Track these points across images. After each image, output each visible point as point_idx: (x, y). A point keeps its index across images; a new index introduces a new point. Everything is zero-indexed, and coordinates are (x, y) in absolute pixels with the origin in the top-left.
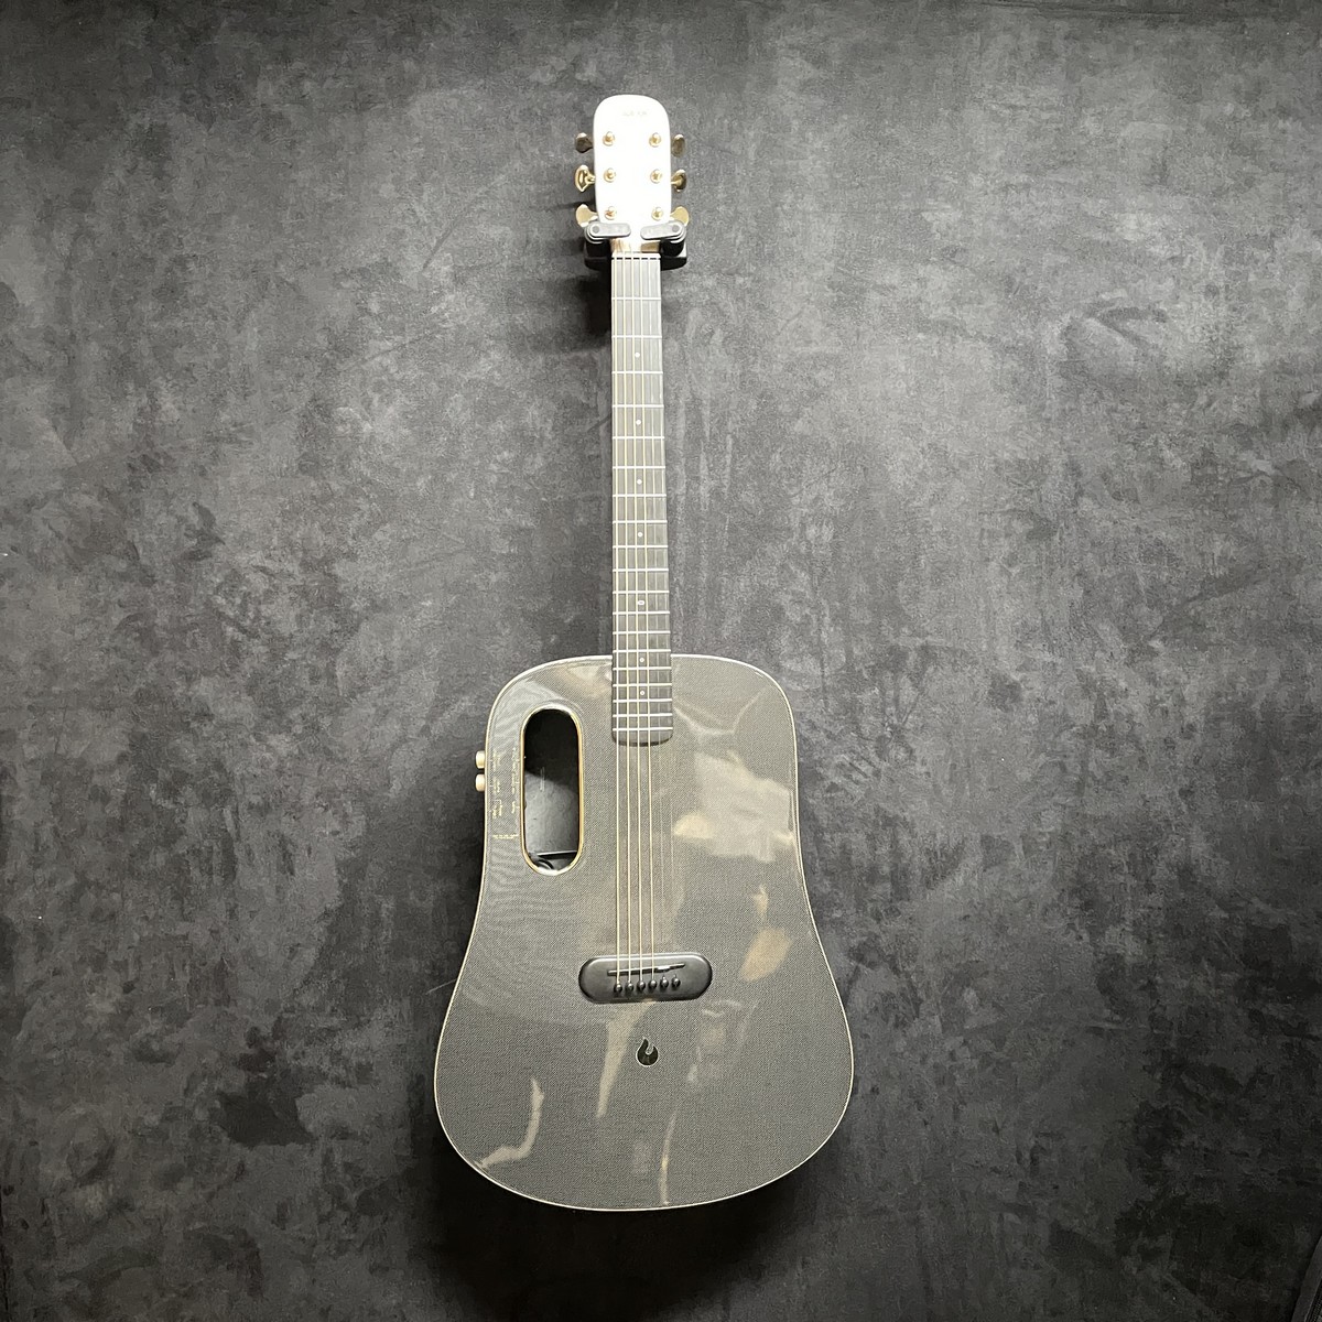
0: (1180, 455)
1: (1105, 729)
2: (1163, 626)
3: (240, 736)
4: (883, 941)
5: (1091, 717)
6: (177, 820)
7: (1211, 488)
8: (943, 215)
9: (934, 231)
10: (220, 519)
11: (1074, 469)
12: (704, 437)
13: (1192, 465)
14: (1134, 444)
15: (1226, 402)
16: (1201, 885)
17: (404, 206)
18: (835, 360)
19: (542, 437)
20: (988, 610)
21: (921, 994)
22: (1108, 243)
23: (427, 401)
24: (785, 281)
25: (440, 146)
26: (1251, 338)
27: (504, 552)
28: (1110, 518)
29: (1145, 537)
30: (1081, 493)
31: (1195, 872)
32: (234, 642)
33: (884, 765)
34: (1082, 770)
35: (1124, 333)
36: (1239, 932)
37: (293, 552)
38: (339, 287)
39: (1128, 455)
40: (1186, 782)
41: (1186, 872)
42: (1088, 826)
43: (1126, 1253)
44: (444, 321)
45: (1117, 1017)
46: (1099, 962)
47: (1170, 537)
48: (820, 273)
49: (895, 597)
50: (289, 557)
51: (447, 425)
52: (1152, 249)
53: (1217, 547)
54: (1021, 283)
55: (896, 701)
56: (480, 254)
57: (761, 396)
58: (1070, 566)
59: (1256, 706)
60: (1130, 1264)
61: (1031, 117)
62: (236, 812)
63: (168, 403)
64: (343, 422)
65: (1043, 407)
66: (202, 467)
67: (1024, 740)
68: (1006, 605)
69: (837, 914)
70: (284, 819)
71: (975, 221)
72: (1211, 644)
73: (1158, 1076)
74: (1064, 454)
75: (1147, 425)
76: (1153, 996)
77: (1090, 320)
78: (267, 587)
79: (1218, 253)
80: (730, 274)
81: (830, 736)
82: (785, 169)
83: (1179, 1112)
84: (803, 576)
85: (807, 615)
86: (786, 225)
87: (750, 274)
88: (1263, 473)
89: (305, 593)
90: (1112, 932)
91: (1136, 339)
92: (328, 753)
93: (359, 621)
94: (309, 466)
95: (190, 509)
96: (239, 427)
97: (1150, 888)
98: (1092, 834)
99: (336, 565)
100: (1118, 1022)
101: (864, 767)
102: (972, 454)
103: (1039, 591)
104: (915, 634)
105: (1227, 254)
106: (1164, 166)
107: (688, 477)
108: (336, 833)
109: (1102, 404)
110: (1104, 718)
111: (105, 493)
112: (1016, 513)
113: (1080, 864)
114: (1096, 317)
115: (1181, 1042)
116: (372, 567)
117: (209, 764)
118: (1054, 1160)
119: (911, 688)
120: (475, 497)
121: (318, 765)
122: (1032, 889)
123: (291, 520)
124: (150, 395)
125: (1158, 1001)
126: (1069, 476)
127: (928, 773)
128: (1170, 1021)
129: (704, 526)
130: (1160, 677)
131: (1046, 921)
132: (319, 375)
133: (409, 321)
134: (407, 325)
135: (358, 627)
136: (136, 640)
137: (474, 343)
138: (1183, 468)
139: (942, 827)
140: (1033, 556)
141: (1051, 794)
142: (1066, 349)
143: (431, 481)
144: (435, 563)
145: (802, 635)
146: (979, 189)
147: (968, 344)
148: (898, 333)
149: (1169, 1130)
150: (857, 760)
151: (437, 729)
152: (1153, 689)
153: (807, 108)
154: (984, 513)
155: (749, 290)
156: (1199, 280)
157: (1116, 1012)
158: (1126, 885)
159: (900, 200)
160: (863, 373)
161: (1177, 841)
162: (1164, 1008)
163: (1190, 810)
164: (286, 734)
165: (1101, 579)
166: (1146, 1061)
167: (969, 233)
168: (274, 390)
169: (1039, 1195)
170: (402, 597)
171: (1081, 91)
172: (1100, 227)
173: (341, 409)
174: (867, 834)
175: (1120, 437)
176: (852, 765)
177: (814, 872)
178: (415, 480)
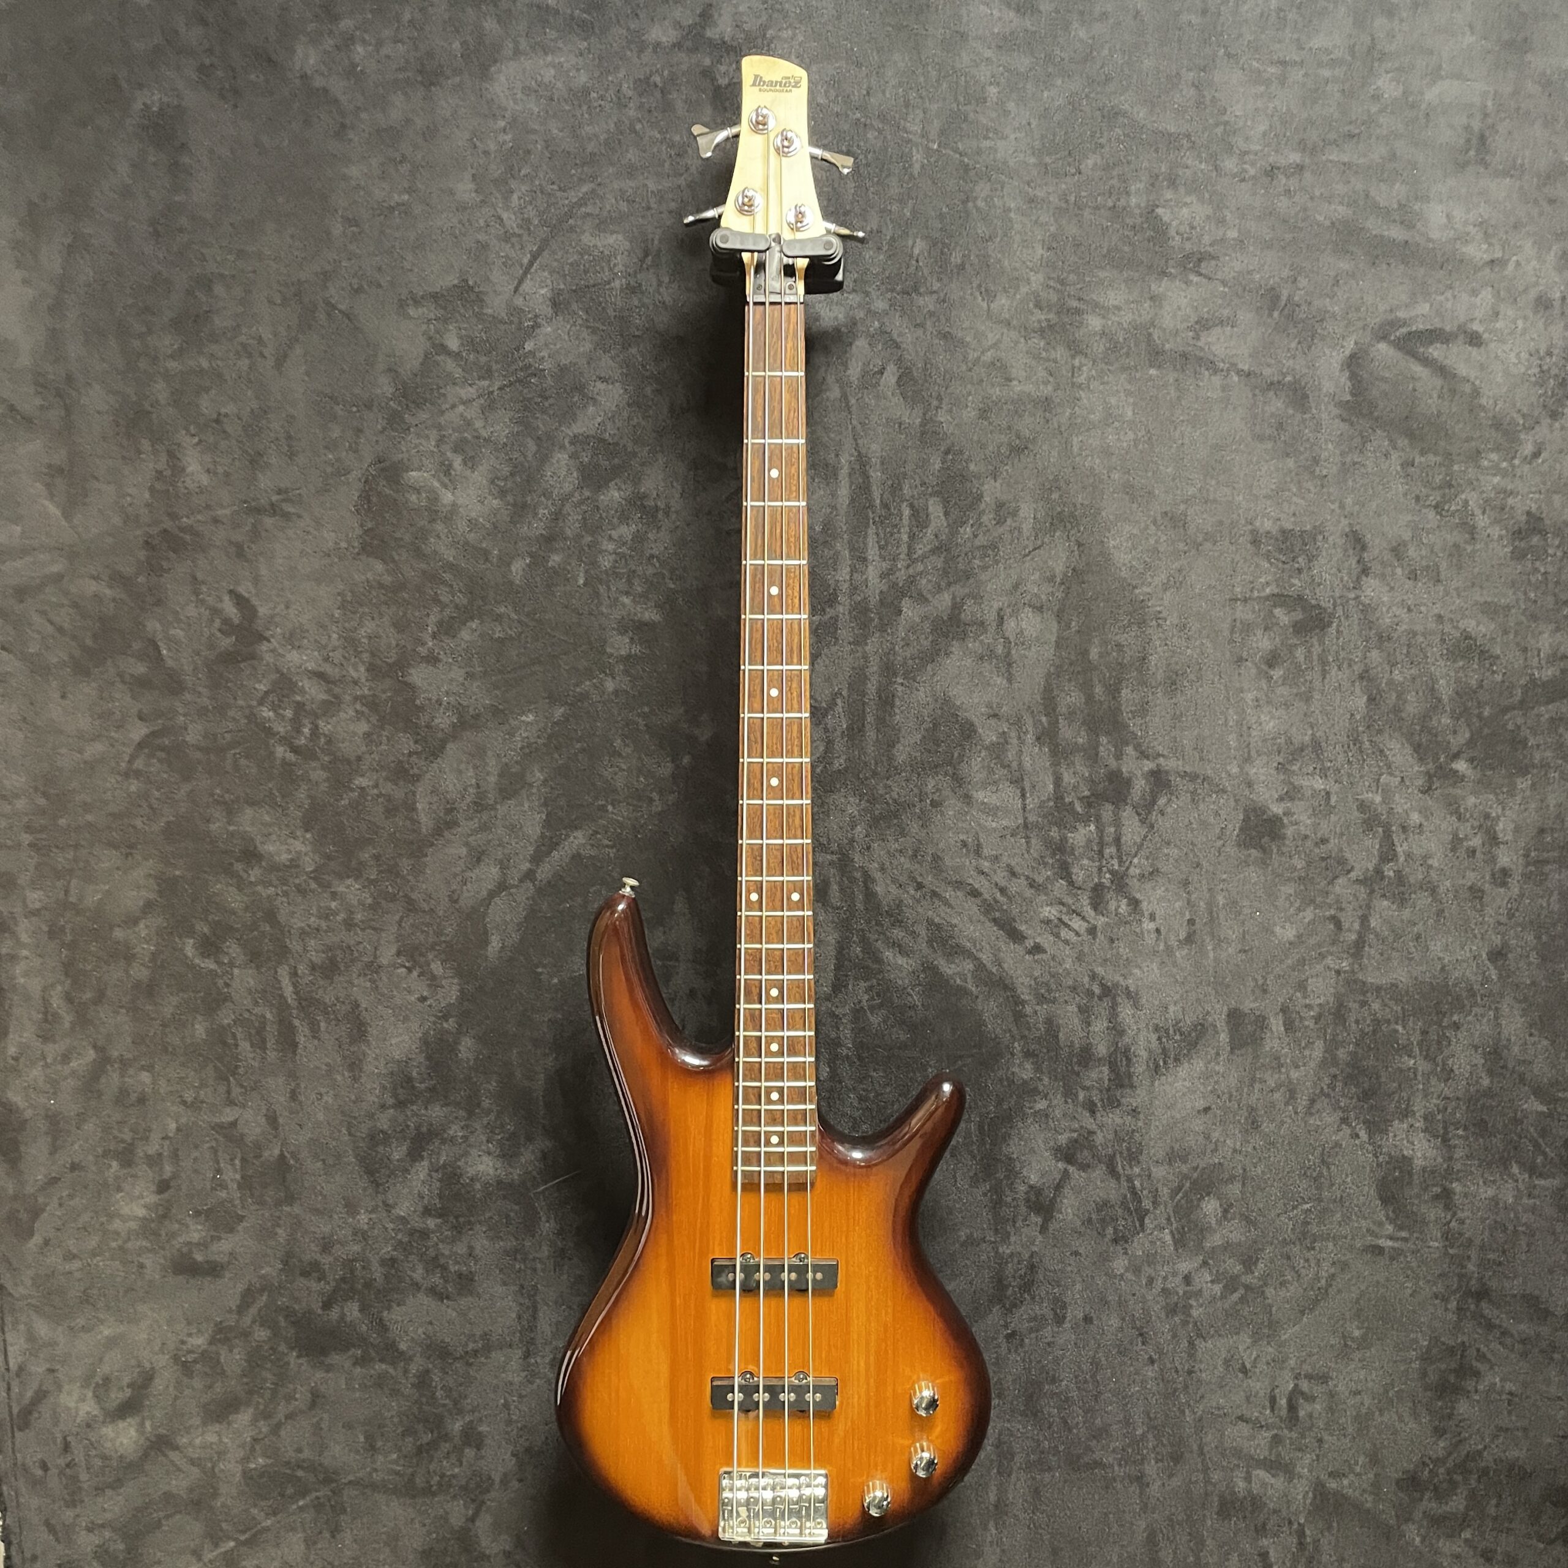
0: (1499, 522)
1: (1391, 874)
2: (1471, 743)
3: (297, 881)
4: (1099, 1138)
5: (1375, 860)
6: (220, 983)
7: (1538, 564)
8: (1185, 211)
9: (1174, 234)
10: (263, 611)
11: (1357, 541)
12: (871, 506)
13: (1514, 533)
14: (1436, 507)
15: (1561, 451)
16: (1513, 1072)
17: (488, 213)
18: (1046, 404)
19: (668, 506)
20: (1238, 723)
21: (1147, 1204)
22: (1406, 242)
23: (521, 463)
24: (979, 299)
25: (534, 131)
27: (623, 653)
28: (1402, 604)
29: (1448, 628)
30: (1365, 571)
31: (1505, 1053)
32: (285, 763)
33: (1100, 921)
34: (1362, 924)
35: (1426, 362)
37: (357, 654)
38: (409, 317)
39: (1428, 522)
40: (1497, 940)
41: (1494, 1054)
42: (1369, 995)
43: (1407, 1520)
44: (542, 360)
45: (1404, 1234)
47: (1482, 629)
48: (1024, 289)
49: (1118, 709)
50: (353, 659)
51: (547, 494)
52: (1465, 249)
53: (1545, 641)
54: (1288, 300)
55: (1117, 841)
56: (586, 272)
57: (947, 452)
58: (1350, 666)
61: (1306, 75)
62: (294, 974)
63: (194, 466)
64: (418, 491)
65: (1316, 461)
66: (239, 547)
67: (1289, 889)
68: (1262, 717)
69: (1041, 1105)
70: (356, 982)
71: (1229, 216)
72: (1534, 766)
73: (1453, 1305)
74: (1345, 522)
75: (1454, 483)
76: (1447, 1207)
77: (1382, 346)
78: (324, 696)
79: (1552, 253)
80: (905, 293)
81: (1032, 884)
82: (979, 152)
83: (1478, 1350)
85: (1004, 733)
86: (981, 227)
87: (933, 292)
89: (373, 704)
90: (1399, 1127)
91: (1442, 371)
92: (410, 901)
93: (444, 742)
94: (373, 545)
95: (226, 598)
96: (285, 496)
97: (1448, 1075)
98: (1376, 1006)
99: (412, 671)
100: (1405, 1240)
101: (1076, 923)
102: (1221, 523)
103: (1307, 698)
104: (1144, 755)
106: (1482, 138)
107: (852, 558)
108: (423, 999)
109: (1395, 455)
110: (1389, 861)
111: (118, 579)
112: (1279, 599)
113: (1357, 1045)
114: (1391, 343)
115: (1483, 1264)
116: (458, 674)
117: (259, 914)
118: (1318, 1407)
119: (1138, 824)
120: (585, 584)
121: (397, 918)
122: (1294, 1075)
123: (354, 613)
124: (171, 454)
125: (1455, 1214)
126: (1351, 552)
127: (1158, 931)
128: (1470, 1241)
129: (872, 620)
130: (1466, 809)
131: (1311, 1114)
132: (384, 429)
133: (497, 362)
134: (495, 367)
135: (442, 747)
136: (160, 761)
137: (580, 388)
138: (1501, 537)
139: (1177, 997)
140: (1300, 653)
141: (1322, 956)
142: (1349, 384)
143: (529, 566)
144: (537, 668)
145: (998, 757)
146: (1234, 176)
147: (1217, 380)
148: (1124, 369)
149: (1465, 1371)
150: (1068, 913)
151: (544, 872)
152: (1456, 825)
153: (1008, 70)
154: (1236, 600)
155: (931, 314)
156: (1526, 290)
157: (1401, 1228)
158: (1416, 1069)
159: (1128, 193)
160: (1079, 420)
161: (1483, 1016)
162: (1462, 1222)
163: (1500, 977)
164: (357, 878)
165: (1390, 682)
166: (1440, 1288)
167: (1221, 233)
168: (326, 448)
169: (1300, 1450)
170: (495, 711)
171: (1373, 39)
172: (1394, 221)
173: (413, 474)
174: (1079, 1007)
175: (1417, 499)
176: (1060, 920)
177: (1013, 1054)
178: (509, 565)
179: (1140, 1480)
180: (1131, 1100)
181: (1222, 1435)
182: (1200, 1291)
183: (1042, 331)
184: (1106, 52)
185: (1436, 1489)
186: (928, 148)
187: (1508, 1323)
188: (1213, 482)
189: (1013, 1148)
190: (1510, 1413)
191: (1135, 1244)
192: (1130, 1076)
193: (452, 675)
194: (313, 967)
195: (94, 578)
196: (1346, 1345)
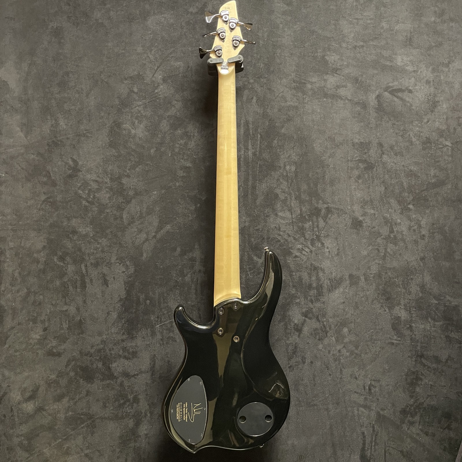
0: (419, 140)
1: (393, 237)
2: (413, 200)
3: (88, 239)
4: (314, 310)
5: (388, 233)
6: (64, 269)
7: (429, 151)
8: (333, 57)
9: (330, 63)
10: (80, 163)
11: (381, 145)
12: (250, 135)
13: (423, 143)
14: (401, 136)
15: (434, 121)
16: (428, 292)
17: (146, 55)
18: (296, 108)
19: (194, 135)
20: (350, 195)
21: (328, 329)
22: (391, 66)
23: (154, 122)
24: (278, 80)
25: (159, 34)
26: (442, 98)
27: (181, 175)
28: (393, 162)
29: (406, 169)
30: (383, 153)
31: (426, 287)
32: (85, 206)
33: (314, 249)
34: (385, 251)
35: (398, 97)
36: (442, 308)
37: (107, 175)
38: (124, 83)
39: (400, 140)
40: (422, 255)
41: (422, 287)
42: (388, 270)
43: (403, 423)
44: (160, 95)
45: (399, 339)
46: (392, 319)
47: (415, 169)
48: (290, 77)
49: (317, 190)
51: (161, 131)
52: (407, 68)
53: (432, 172)
54: (361, 80)
55: (318, 226)
56: (172, 72)
57: (270, 120)
58: (380, 179)
59: (447, 228)
60: (405, 427)
61: (364, 22)
62: (86, 266)
63: (62, 123)
64: (125, 130)
65: (369, 123)
66: (74, 145)
67: (365, 241)
68: (357, 193)
69: (298, 301)
70: (104, 268)
71: (344, 58)
72: (430, 206)
73: (414, 359)
75: (406, 130)
76: (411, 331)
77: (385, 93)
78: (97, 187)
79: (430, 69)
80: (258, 78)
81: (295, 239)
82: (277, 41)
83: (421, 372)
84: (285, 183)
85: (286, 197)
86: (278, 61)
87: (266, 78)
88: (448, 146)
89: (111, 189)
90: (397, 308)
91: (402, 99)
92: (121, 244)
93: (131, 199)
94: (112, 145)
95: (70, 159)
96: (87, 132)
97: (410, 293)
98: (389, 274)
99: (123, 179)
100: (400, 340)
101: (307, 250)
102: (344, 140)
103: (369, 188)
104: (324, 203)
105: (433, 69)
106: (410, 39)
107: (244, 148)
108: (123, 272)
109: (390, 122)
110: (393, 233)
111: (39, 154)
112: (360, 161)
113: (385, 284)
114: (387, 92)
115: (421, 347)
116: (135, 180)
117: (76, 249)
118: (377, 389)
119: (323, 222)
120: (171, 156)
121: (117, 249)
122: (368, 293)
123: (107, 163)
124: (56, 120)
125: (413, 333)
126: (379, 148)
127: (329, 252)
128: (418, 340)
129: (250, 165)
130: (412, 218)
131: (373, 304)
132: (116, 113)
133: (148, 95)
134: (147, 97)
135: (131, 201)
136: (50, 206)
137: (170, 103)
138: (419, 144)
139: (335, 271)
140: (366, 176)
141: (374, 260)
142: (377, 103)
143: (156, 151)
144: (157, 179)
145: (285, 203)
146: (345, 48)
147: (342, 102)
148: (317, 99)
149: (418, 379)
150: (304, 247)
151: (159, 236)
152: (410, 222)
153: (285, 20)
154: (348, 161)
155: (265, 83)
156: (423, 79)
157: (399, 337)
158: (401, 292)
159: (317, 52)
160: (305, 112)
161: (419, 276)
162: (415, 335)
163: (424, 265)
164: (105, 238)
165: (391, 184)
166: (410, 354)
167: (342, 63)
168: (100, 118)
169: (372, 402)
170: (146, 191)
171: (381, 13)
172: (388, 60)
173: (124, 125)
174: (308, 273)
175: (397, 134)
176: (302, 249)
177: (290, 286)
178: (150, 150)
179: (327, 409)
180: (322, 299)
181: (351, 397)
182: (343, 355)
183: (295, 89)
184: (311, 16)
185: (411, 414)
186: (264, 40)
187: (429, 364)
188: (342, 129)
189: (290, 313)
190: (431, 390)
191: (325, 341)
192: (322, 292)
193: (134, 180)
194: (92, 264)
195: (32, 154)
196: (384, 371)
